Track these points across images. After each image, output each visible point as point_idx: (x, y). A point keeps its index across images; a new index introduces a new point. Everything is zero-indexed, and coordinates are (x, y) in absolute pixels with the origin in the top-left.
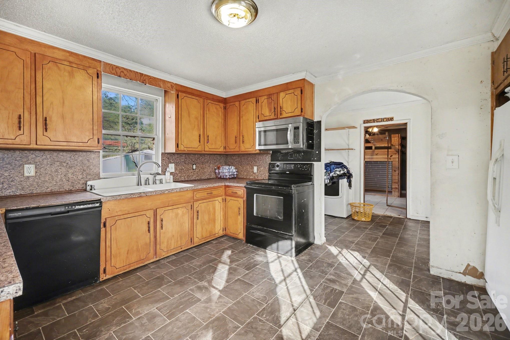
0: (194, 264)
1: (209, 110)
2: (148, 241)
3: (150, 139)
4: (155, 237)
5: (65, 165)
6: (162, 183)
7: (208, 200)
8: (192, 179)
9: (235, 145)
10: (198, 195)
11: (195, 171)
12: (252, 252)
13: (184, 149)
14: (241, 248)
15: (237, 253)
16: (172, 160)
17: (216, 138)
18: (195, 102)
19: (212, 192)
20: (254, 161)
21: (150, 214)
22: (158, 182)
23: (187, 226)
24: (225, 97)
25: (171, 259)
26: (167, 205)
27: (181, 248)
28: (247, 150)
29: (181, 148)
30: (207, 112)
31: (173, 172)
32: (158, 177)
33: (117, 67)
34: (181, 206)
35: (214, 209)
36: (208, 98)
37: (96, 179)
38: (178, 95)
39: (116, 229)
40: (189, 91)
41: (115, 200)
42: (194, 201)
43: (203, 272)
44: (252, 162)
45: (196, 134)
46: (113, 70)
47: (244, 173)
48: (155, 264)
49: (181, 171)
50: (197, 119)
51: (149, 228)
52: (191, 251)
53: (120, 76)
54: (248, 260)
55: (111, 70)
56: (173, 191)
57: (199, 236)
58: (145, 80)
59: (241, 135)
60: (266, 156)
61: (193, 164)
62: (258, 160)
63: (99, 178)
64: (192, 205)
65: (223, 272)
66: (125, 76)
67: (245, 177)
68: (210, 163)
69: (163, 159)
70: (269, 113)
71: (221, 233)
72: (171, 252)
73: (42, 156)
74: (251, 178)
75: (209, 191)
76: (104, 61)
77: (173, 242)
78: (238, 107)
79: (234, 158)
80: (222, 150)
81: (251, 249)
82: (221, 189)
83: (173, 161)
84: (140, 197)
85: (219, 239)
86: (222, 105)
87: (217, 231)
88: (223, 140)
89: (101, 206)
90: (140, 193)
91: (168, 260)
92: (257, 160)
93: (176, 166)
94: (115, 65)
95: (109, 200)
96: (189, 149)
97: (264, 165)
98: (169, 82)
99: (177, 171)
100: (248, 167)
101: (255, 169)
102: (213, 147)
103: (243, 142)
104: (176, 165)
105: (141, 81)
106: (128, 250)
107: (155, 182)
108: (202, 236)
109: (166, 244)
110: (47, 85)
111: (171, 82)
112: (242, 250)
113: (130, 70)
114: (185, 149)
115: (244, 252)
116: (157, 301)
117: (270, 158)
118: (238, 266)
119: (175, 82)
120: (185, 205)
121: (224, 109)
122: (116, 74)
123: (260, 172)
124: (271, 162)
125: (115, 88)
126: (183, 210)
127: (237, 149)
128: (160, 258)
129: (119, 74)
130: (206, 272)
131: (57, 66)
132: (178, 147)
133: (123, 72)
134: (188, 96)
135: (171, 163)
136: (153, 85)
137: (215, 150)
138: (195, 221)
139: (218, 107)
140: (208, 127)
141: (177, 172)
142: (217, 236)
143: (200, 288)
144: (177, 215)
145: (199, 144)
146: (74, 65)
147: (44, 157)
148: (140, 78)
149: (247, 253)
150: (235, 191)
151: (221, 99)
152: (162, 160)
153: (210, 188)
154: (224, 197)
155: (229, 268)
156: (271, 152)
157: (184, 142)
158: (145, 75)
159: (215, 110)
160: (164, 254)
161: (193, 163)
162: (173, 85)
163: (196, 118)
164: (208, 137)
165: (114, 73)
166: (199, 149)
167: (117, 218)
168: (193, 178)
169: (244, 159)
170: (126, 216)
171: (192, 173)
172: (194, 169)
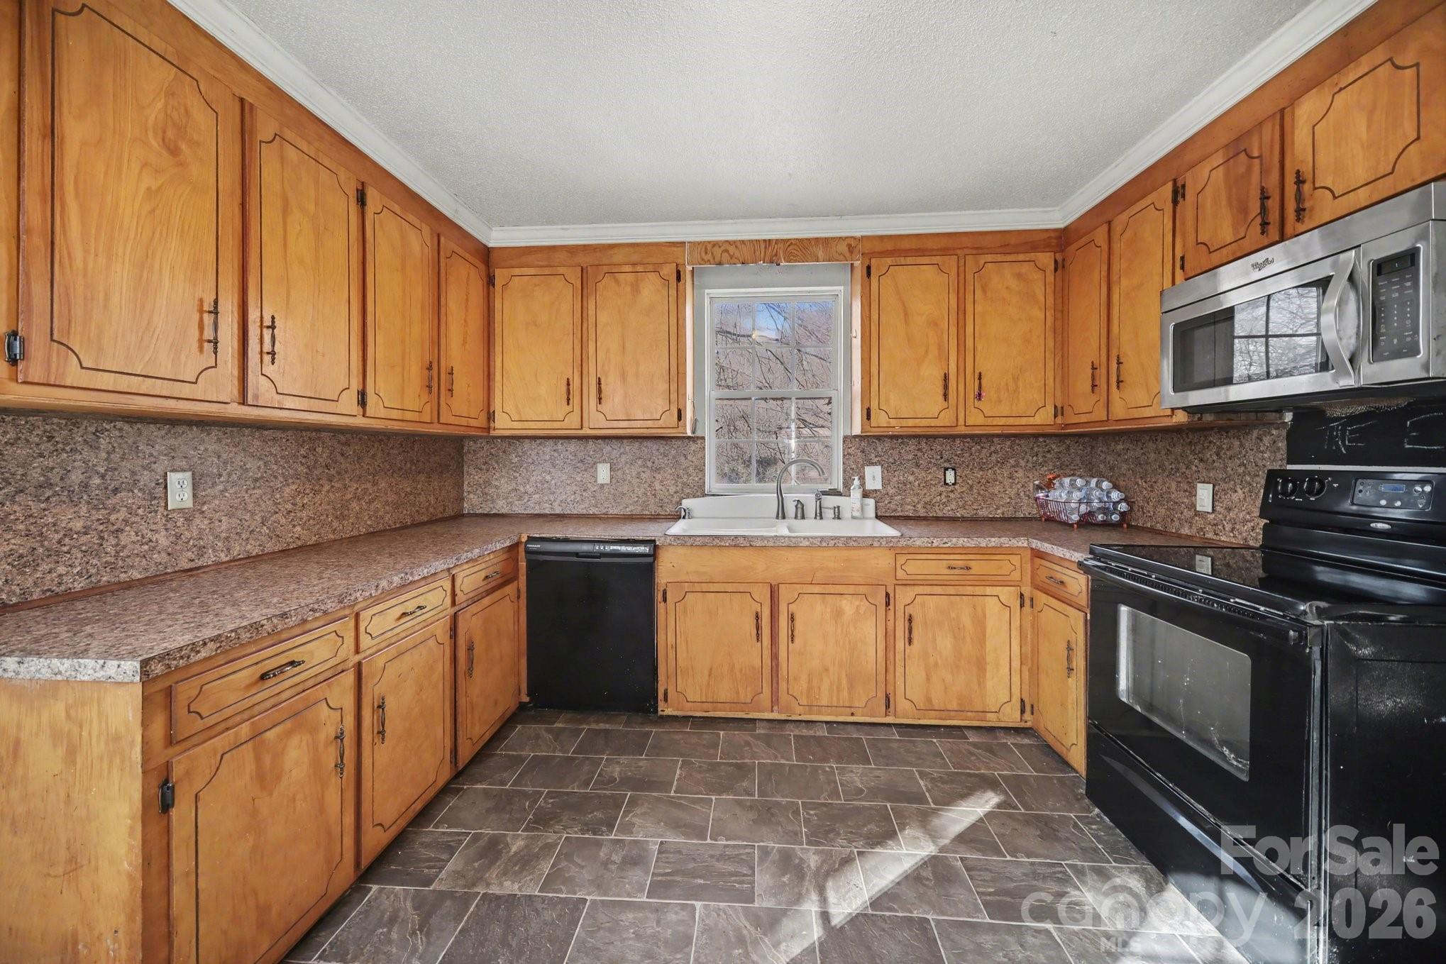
0: (847, 777)
1: (984, 290)
2: (757, 662)
3: (823, 402)
4: (775, 656)
5: (649, 464)
6: (839, 518)
7: (951, 590)
8: (940, 514)
9: (1094, 398)
10: (915, 567)
11: (952, 491)
12: (1084, 850)
13: (889, 423)
14: (1053, 809)
15: (1018, 820)
16: (873, 455)
17: (1016, 379)
18: (929, 273)
19: (972, 564)
20: (1201, 460)
21: (763, 594)
22: (829, 514)
23: (871, 653)
24: (1061, 225)
25: (811, 733)
26: (809, 580)
27: (852, 714)
28: (1136, 414)
29: (880, 419)
30: (979, 294)
31: (879, 490)
32: (830, 501)
33: (715, 244)
34: (851, 589)
35: (980, 623)
36: (979, 250)
37: (698, 497)
38: (869, 268)
39: (685, 612)
40: (906, 245)
41: (683, 545)
42: (897, 582)
43: (843, 815)
44: (1191, 462)
45: (931, 373)
46: (706, 253)
47: (1155, 507)
48: (770, 729)
49: (903, 487)
50: (936, 324)
51: (758, 628)
52: (882, 734)
53: (720, 264)
54: (1034, 872)
55: (703, 254)
56: (824, 544)
57: (917, 695)
58: (776, 255)
59: (1114, 353)
60: (1260, 439)
61: (946, 469)
62: (1218, 454)
63: (704, 495)
64: (892, 595)
65: (898, 859)
66: (733, 260)
67: (1159, 527)
68: (1017, 465)
69: (849, 454)
70: (1235, 229)
71: (1011, 717)
72: (819, 713)
73: (620, 448)
74: (1186, 531)
75: (957, 560)
76: (691, 240)
77: (825, 685)
78: (1105, 247)
79: (1120, 447)
80: (1044, 418)
81: (1096, 837)
82: (1016, 560)
83: (877, 459)
84: (735, 546)
85: (1000, 734)
86: (1046, 259)
87: (992, 704)
88: (1050, 381)
89: (654, 555)
90: (736, 537)
91: (805, 732)
92: (1215, 458)
93: (886, 472)
94: (709, 242)
95: (670, 544)
96: (904, 423)
97: (1248, 478)
98: (840, 238)
99: (889, 488)
100: (1174, 485)
101: (1204, 495)
102: (1005, 409)
103: (1119, 382)
104: (886, 470)
105: (767, 259)
106: (711, 669)
107: (820, 515)
108: (929, 700)
109: (804, 684)
110: (603, 318)
111: (846, 238)
112: (1051, 818)
113: (743, 241)
114: (893, 422)
115: (1048, 830)
116: (677, 826)
117: (1282, 445)
118: (968, 869)
119: (858, 234)
120: (862, 589)
121: (1056, 270)
122: (712, 261)
123: (1229, 509)
124: (1290, 467)
125: (738, 293)
126: (857, 603)
127: (1100, 414)
128: (790, 718)
129: (717, 260)
130: (849, 823)
131: (615, 278)
132: (869, 417)
133: (727, 251)
134: (902, 260)
135: (872, 464)
136: (795, 261)
137: (1011, 421)
138: (900, 644)
139: (1025, 268)
140: (979, 347)
141: (892, 491)
142: (991, 720)
143: (788, 863)
144: (838, 613)
145: (943, 404)
146: (639, 268)
147: (622, 450)
148: (765, 252)
149: (1058, 839)
150: (1059, 576)
151: (1045, 236)
152: (844, 456)
153: (965, 551)
154: (1027, 591)
155: (934, 857)
156: (1288, 417)
157: (887, 400)
158: (777, 241)
159: (1013, 283)
160: (799, 709)
161: (947, 465)
162: (853, 245)
163: (934, 324)
164: (980, 379)
165: (709, 261)
166: (946, 419)
167: (686, 587)
168: (947, 511)
169: (1157, 451)
170: (705, 587)
171: (943, 497)
172: (947, 484)
